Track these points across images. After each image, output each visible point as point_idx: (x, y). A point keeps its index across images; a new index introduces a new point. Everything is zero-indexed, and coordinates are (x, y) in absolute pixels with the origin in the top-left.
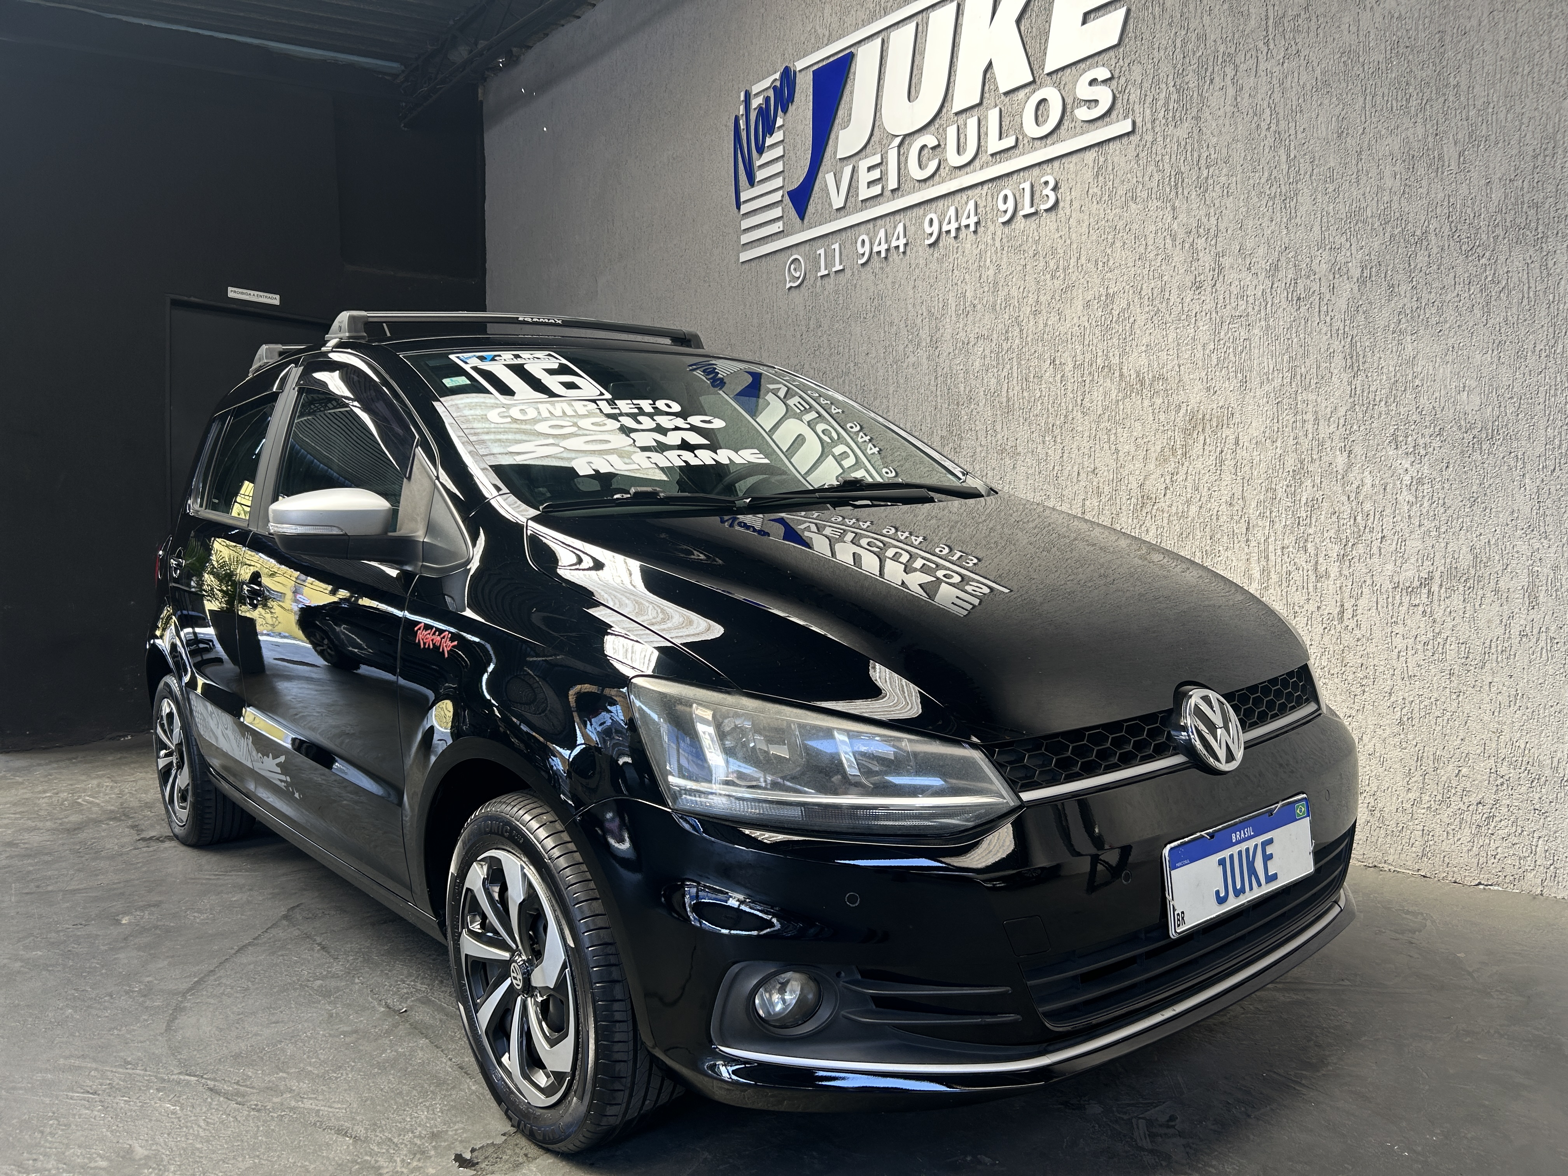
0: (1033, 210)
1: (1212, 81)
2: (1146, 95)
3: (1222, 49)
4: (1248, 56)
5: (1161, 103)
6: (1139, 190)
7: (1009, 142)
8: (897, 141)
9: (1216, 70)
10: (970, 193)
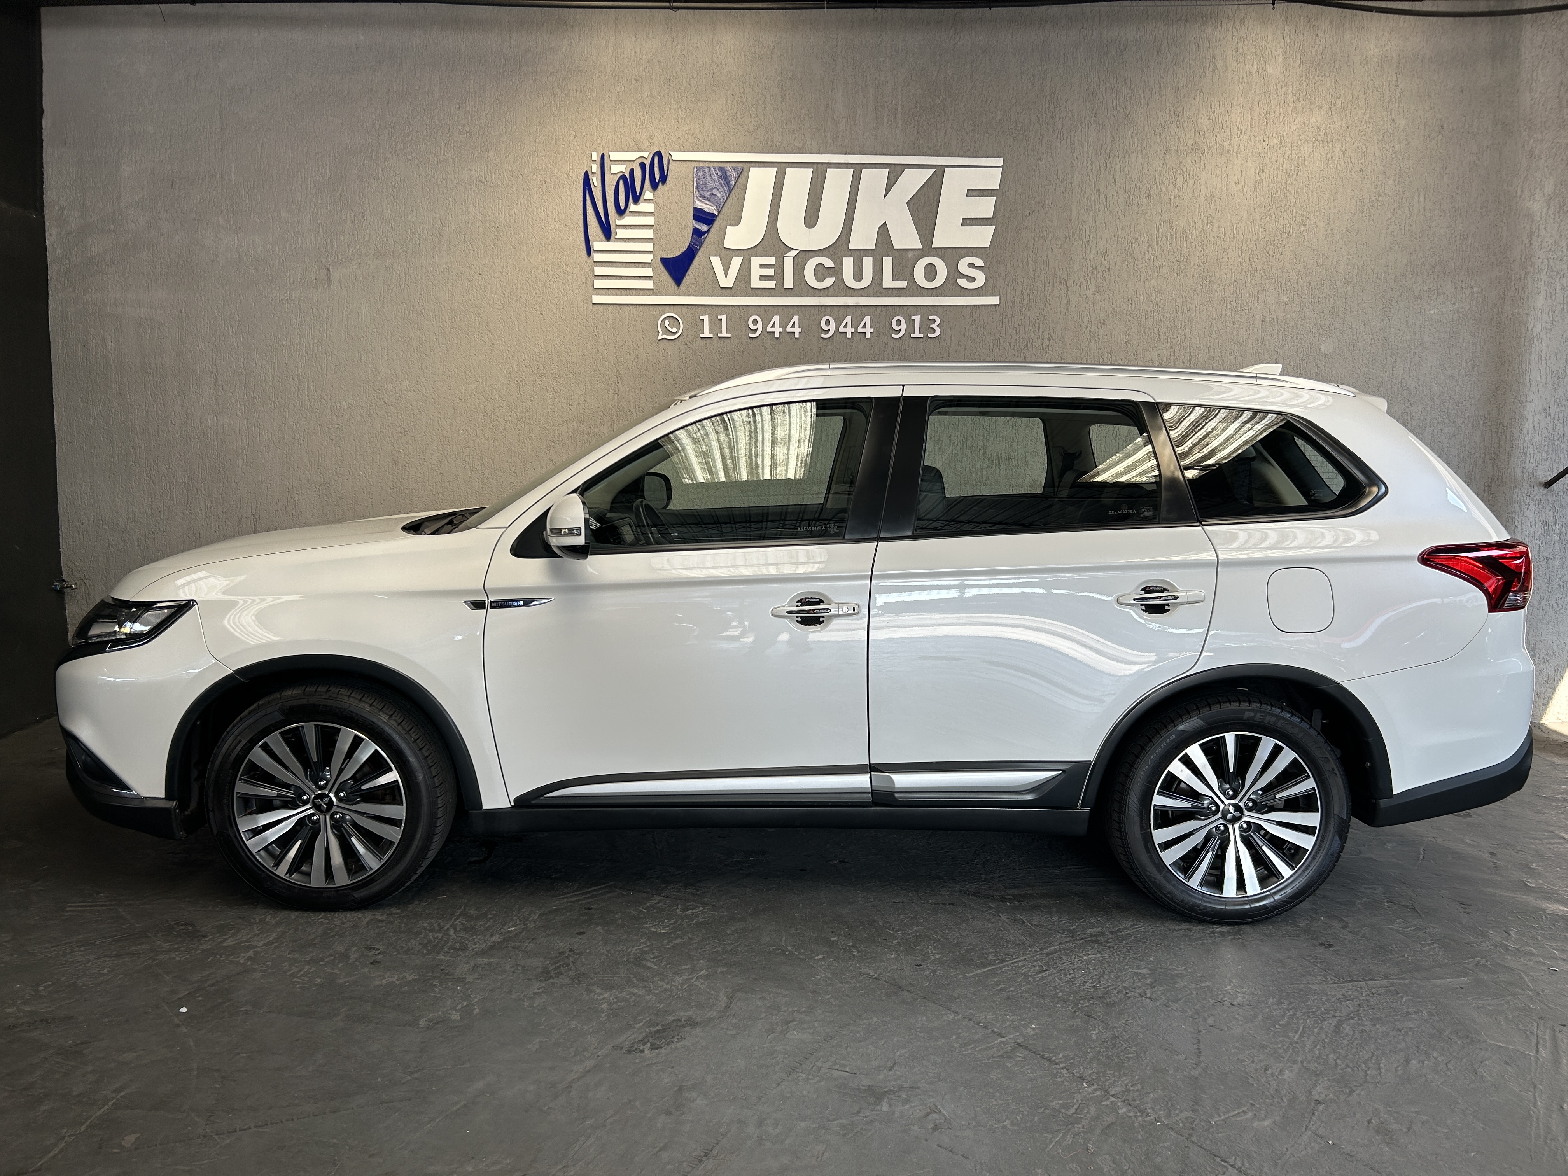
0: (922, 336)
1: (1052, 290)
2: (1008, 285)
3: (1059, 274)
4: (1075, 284)
5: (1019, 292)
6: (1001, 342)
7: (903, 284)
8: (794, 253)
9: (1056, 284)
10: (863, 309)
